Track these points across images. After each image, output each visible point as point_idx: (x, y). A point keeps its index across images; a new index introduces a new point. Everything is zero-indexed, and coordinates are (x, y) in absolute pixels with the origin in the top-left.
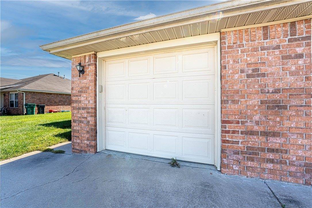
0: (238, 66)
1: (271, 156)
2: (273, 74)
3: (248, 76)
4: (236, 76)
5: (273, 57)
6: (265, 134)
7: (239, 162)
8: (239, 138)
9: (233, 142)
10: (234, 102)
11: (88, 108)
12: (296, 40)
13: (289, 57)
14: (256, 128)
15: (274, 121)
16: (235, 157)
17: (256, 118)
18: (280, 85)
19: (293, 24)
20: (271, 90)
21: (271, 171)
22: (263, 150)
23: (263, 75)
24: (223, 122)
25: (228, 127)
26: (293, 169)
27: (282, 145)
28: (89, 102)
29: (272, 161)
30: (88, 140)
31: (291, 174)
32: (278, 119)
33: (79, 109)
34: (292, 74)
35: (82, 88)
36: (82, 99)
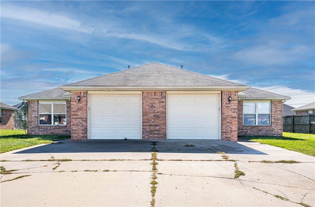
0: (147, 104)
1: (156, 132)
2: (157, 107)
3: (150, 107)
4: (147, 107)
5: (157, 102)
6: (155, 126)
7: (147, 135)
8: (147, 127)
9: (146, 129)
10: (146, 115)
11: (83, 118)
12: (163, 97)
13: (161, 102)
14: (152, 124)
15: (157, 121)
16: (146, 134)
17: (152, 121)
18: (158, 110)
19: (162, 92)
20: (156, 112)
21: (157, 137)
22: (154, 131)
23: (154, 107)
24: (143, 122)
25: (144, 124)
26: (162, 136)
27: (159, 129)
28: (83, 115)
29: (156, 134)
30: (83, 134)
31: (162, 137)
32: (158, 121)
33: (77, 118)
34: (162, 107)
35: (79, 108)
36: (79, 113)
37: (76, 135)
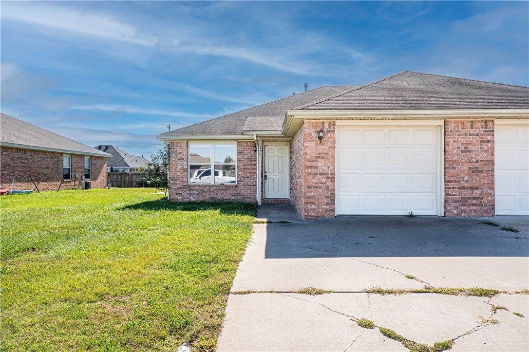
0: (456, 145)
1: (475, 202)
2: (475, 151)
3: (462, 151)
4: (455, 151)
5: (475, 140)
6: (471, 188)
7: (456, 207)
8: (456, 192)
9: (453, 195)
10: (454, 168)
11: (328, 174)
12: (487, 131)
13: (483, 141)
14: (466, 185)
15: (476, 180)
16: (454, 205)
17: (466, 178)
18: (479, 158)
19: (486, 122)
20: (474, 161)
21: (475, 211)
22: (470, 198)
23: (470, 151)
24: (446, 182)
25: (450, 185)
26: (486, 208)
27: (480, 194)
28: (328, 167)
29: (475, 205)
30: (327, 204)
31: (485, 212)
32: (478, 179)
33: (316, 174)
34: (485, 151)
35: (319, 154)
36: (320, 164)
37: (314, 207)
